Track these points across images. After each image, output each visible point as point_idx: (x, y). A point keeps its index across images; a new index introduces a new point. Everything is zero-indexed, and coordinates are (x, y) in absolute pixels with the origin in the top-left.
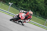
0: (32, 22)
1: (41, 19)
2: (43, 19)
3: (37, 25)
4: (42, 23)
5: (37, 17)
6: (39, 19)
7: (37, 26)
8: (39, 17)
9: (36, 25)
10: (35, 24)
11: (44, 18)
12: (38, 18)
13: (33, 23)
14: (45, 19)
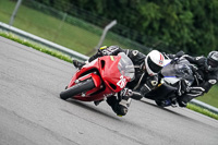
0: (35, 40)
1: (79, 25)
2: (86, 29)
3: (59, 53)
4: (83, 45)
5: (61, 18)
6: (69, 25)
7: (59, 57)
8: (71, 17)
9: (54, 55)
10: (50, 50)
11: (91, 22)
12: (66, 21)
13: (42, 47)
14: (96, 28)
